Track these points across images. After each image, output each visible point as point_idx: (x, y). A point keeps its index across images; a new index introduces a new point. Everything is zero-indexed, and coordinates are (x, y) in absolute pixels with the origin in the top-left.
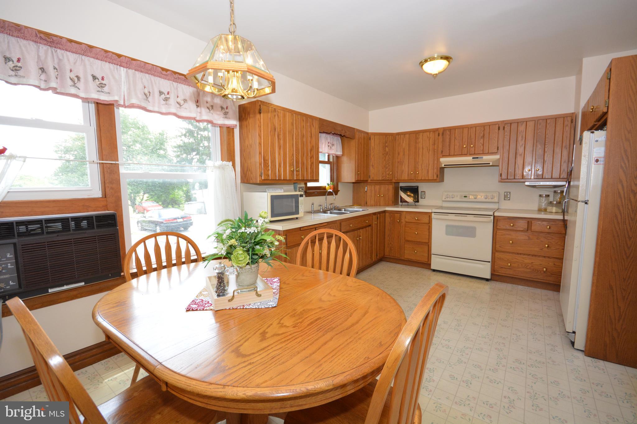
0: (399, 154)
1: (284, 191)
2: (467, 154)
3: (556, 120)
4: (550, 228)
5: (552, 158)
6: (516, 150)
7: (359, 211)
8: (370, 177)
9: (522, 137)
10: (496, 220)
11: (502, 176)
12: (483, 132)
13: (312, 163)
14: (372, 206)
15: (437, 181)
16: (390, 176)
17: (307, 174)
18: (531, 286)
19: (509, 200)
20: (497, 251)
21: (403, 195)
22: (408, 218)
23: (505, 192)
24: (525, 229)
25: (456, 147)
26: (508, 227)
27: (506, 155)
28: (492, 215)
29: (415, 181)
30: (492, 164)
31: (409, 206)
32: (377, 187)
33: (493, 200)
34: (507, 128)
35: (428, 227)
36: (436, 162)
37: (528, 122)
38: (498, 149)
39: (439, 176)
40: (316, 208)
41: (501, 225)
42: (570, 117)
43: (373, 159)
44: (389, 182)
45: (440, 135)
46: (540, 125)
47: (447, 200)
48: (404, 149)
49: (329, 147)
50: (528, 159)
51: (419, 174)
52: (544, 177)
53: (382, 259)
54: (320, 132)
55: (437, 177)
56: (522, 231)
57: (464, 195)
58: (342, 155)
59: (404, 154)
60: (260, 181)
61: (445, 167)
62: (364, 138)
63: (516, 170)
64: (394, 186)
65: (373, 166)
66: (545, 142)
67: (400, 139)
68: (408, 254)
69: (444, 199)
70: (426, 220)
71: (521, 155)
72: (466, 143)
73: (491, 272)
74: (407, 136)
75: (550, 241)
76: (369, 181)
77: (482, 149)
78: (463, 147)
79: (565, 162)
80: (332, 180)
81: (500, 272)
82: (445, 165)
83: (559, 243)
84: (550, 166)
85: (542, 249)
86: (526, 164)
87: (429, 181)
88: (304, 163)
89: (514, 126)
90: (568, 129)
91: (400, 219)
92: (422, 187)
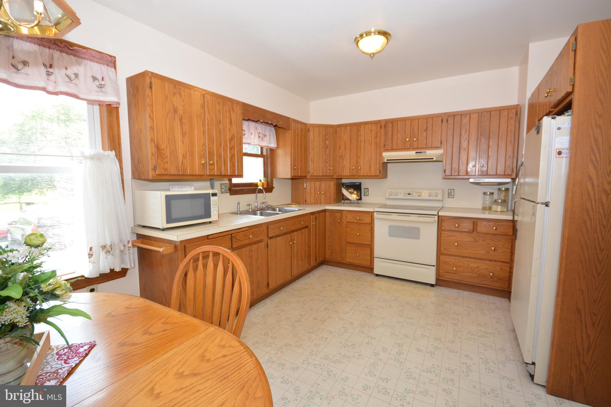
0: (340, 147)
1: (195, 189)
2: (409, 149)
3: (500, 113)
4: (496, 229)
5: (496, 153)
6: (460, 144)
7: (295, 210)
8: (309, 173)
9: (466, 130)
10: (441, 220)
11: (446, 172)
12: (426, 125)
13: (233, 156)
14: (311, 204)
15: (380, 177)
16: (331, 172)
17: (226, 168)
18: (478, 292)
19: (453, 197)
20: (442, 254)
21: (345, 192)
22: (350, 218)
23: (449, 190)
24: (470, 230)
25: (398, 140)
26: (454, 229)
27: (449, 150)
28: (436, 215)
29: (357, 177)
30: (436, 158)
31: (352, 204)
32: (318, 184)
33: (437, 198)
34: (451, 121)
35: (370, 228)
36: (378, 157)
37: (471, 114)
38: (441, 143)
39: (381, 171)
40: (243, 208)
41: (446, 225)
42: (515, 109)
43: (312, 153)
44: (329, 178)
45: (382, 127)
46: (484, 117)
47: (390, 197)
48: (345, 142)
49: (260, 138)
50: (472, 154)
51: (361, 169)
52: (488, 174)
53: (324, 262)
54: (244, 120)
55: (380, 173)
56: (468, 232)
57: (408, 193)
58: (277, 148)
59: (345, 148)
60: (153, 176)
61: (388, 163)
62: (301, 130)
63: (460, 165)
64: (335, 182)
65: (312, 160)
66: (489, 136)
67: (341, 131)
68: (350, 258)
69: (387, 197)
70: (367, 220)
71: (465, 150)
72: (409, 136)
73: (436, 277)
74: (348, 128)
75: (496, 243)
76: (308, 177)
77: (425, 143)
78: (405, 141)
79: (509, 157)
80: (265, 175)
81: (445, 277)
82: (387, 160)
83: (505, 246)
84: (495, 162)
85: (488, 252)
86: (470, 159)
87: (372, 177)
88: (221, 155)
89: (457, 118)
90: (512, 121)
91: (341, 219)
92: (365, 184)
